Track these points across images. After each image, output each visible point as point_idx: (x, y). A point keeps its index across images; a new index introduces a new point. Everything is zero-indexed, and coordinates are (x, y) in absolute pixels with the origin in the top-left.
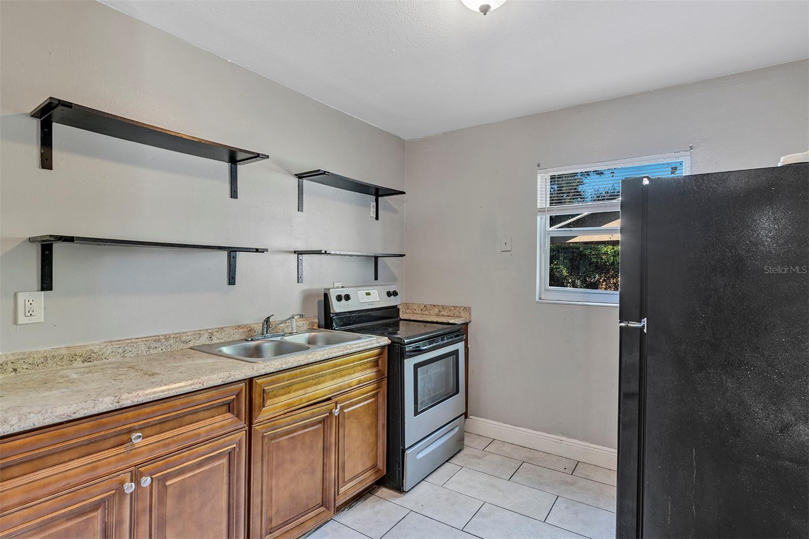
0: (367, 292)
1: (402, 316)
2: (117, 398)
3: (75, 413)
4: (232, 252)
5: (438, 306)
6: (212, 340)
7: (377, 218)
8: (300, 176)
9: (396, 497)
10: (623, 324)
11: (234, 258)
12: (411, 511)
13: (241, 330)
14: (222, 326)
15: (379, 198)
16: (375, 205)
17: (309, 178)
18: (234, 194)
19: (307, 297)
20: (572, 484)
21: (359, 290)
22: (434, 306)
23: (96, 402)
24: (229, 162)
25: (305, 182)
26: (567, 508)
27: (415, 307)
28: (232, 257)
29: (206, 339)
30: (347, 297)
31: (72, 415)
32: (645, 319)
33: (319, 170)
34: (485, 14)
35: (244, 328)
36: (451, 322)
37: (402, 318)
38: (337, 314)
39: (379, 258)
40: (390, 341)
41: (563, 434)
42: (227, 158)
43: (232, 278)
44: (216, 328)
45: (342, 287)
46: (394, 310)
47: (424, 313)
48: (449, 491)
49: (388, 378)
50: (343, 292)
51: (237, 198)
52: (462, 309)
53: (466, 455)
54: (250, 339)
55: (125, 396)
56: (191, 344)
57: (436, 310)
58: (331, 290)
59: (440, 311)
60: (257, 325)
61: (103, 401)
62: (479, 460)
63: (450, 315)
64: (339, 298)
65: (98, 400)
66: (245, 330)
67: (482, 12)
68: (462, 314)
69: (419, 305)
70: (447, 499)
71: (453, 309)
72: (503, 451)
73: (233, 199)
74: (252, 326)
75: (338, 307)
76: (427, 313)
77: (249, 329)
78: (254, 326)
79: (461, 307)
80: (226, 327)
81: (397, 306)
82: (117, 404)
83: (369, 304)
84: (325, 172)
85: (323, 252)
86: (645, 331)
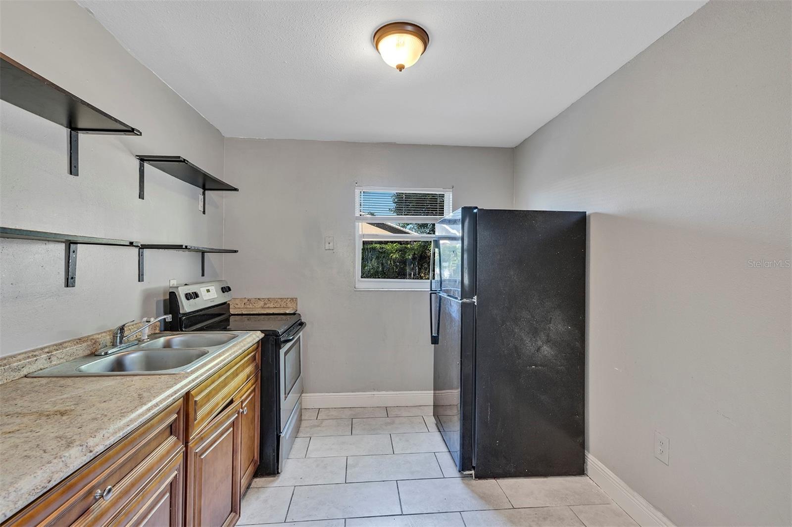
0: (207, 288)
1: (232, 311)
2: (84, 446)
3: (50, 481)
4: (70, 243)
5: (263, 299)
6: (51, 362)
7: (204, 212)
8: (142, 159)
9: (273, 481)
10: (465, 300)
11: (74, 252)
12: (295, 486)
13: (85, 344)
14: (60, 342)
15: (206, 192)
16: (203, 198)
17: (151, 162)
18: (73, 169)
19: (147, 297)
20: (393, 423)
21: (201, 287)
22: (259, 299)
23: (63, 459)
24: (67, 127)
25: (146, 165)
26: (400, 440)
27: (238, 301)
28: (71, 251)
29: (44, 361)
30: (196, 295)
31: (48, 485)
32: (476, 296)
33: (179, 157)
34: (401, 71)
35: (86, 341)
36: (287, 312)
37: (232, 313)
38: (185, 314)
39: (205, 253)
40: (264, 334)
41: (374, 390)
42: (65, 121)
43: (72, 278)
44: (53, 345)
45: (186, 285)
46: (226, 306)
47: (248, 306)
48: (315, 459)
49: (261, 370)
50: (191, 289)
51: (78, 175)
52: (289, 300)
53: (306, 427)
54: (103, 354)
55: (91, 442)
56: (25, 371)
57: (261, 303)
58: (179, 288)
59: (265, 304)
60: (100, 336)
61: (70, 455)
62: (319, 428)
63: (277, 306)
64: (189, 296)
65: (65, 456)
66: (89, 343)
67: (398, 69)
68: (289, 305)
69: (241, 299)
70: (318, 466)
71: (279, 300)
72: (332, 415)
73: (73, 176)
74: (95, 337)
75: (187, 307)
76: (251, 306)
77: (93, 341)
78: (97, 336)
79: (288, 298)
80: (65, 342)
81: (226, 302)
82: (91, 454)
83: (211, 302)
84: (184, 160)
85: (184, 247)
86: (476, 304)
